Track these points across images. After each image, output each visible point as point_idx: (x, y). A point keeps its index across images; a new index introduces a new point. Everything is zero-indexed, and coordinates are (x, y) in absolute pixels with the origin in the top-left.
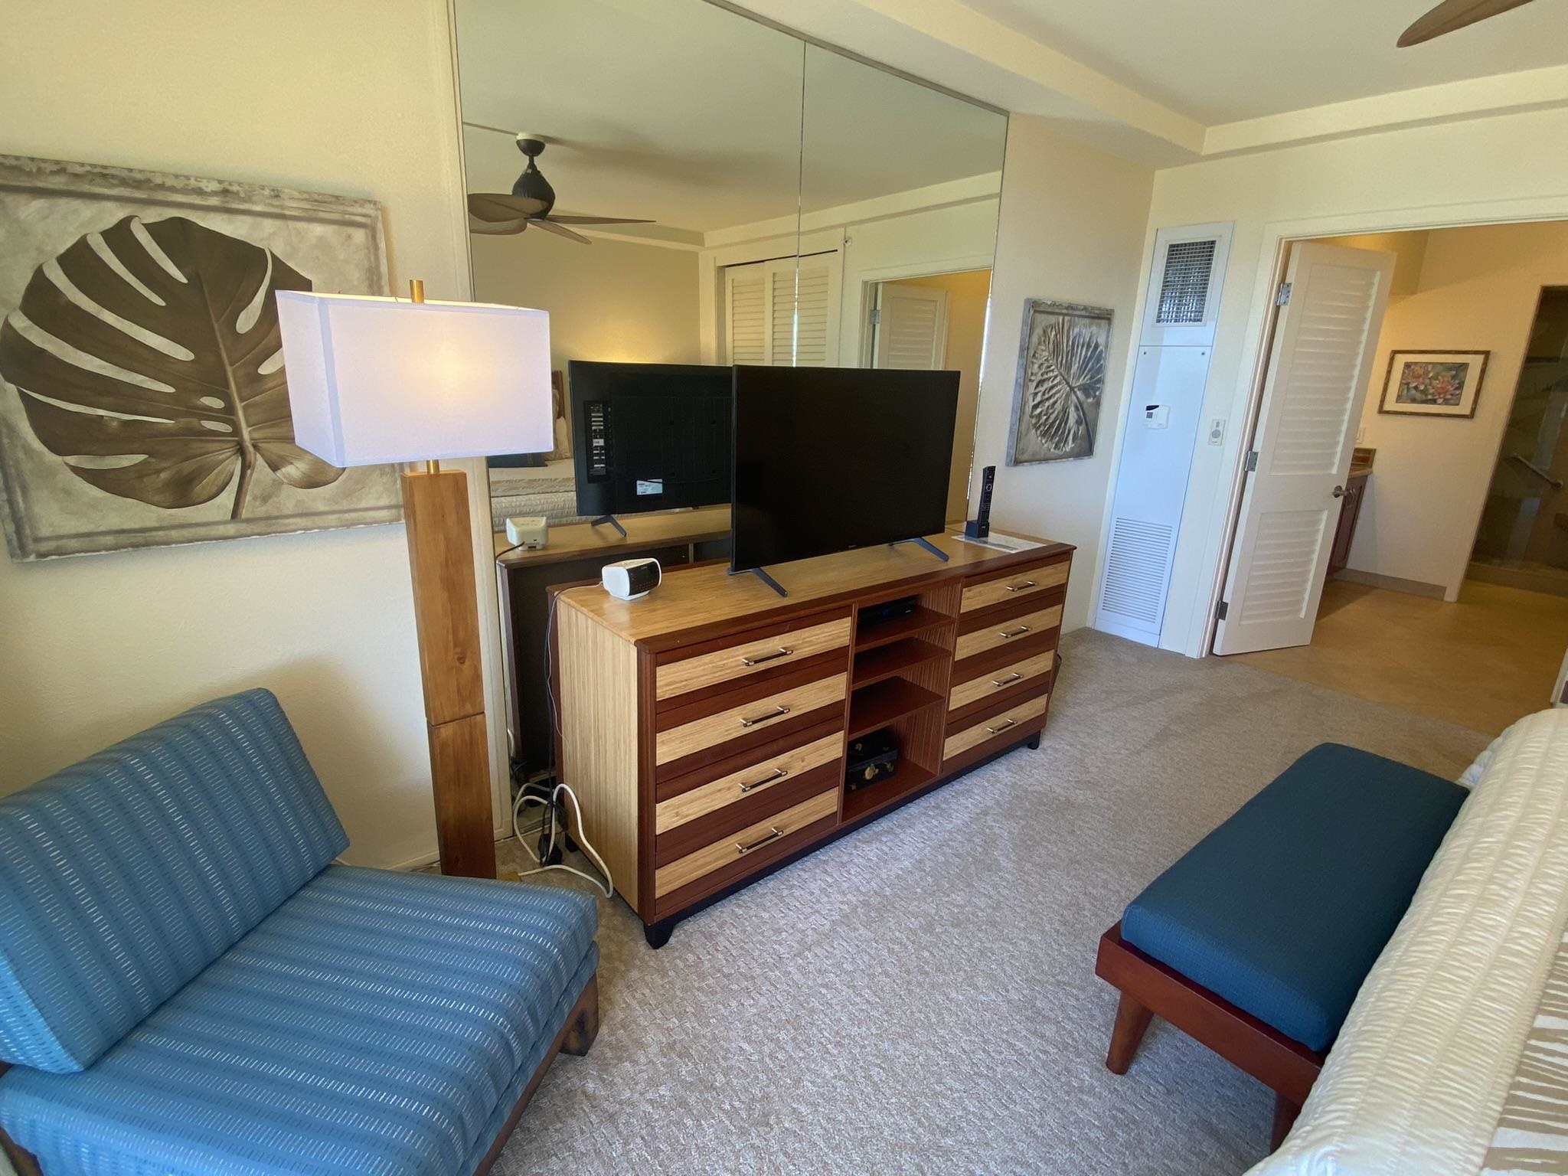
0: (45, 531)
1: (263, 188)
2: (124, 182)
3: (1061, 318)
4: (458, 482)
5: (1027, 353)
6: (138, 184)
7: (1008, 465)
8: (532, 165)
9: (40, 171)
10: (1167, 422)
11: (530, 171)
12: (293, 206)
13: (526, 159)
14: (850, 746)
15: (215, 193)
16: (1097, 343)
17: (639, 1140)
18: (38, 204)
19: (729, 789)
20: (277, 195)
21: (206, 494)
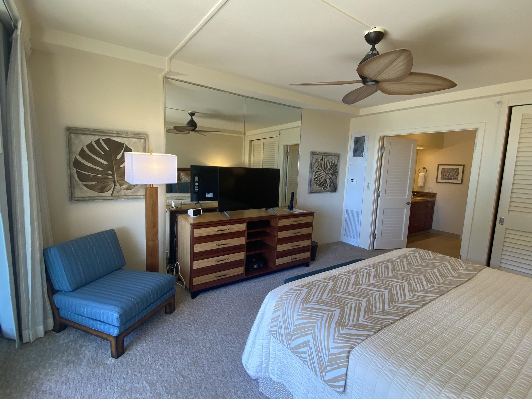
0: (76, 196)
1: (125, 132)
2: (100, 132)
3: (322, 156)
4: (156, 189)
5: (312, 165)
6: (102, 132)
7: (308, 193)
8: (192, 118)
9: (85, 130)
10: (357, 183)
11: (191, 120)
12: (130, 135)
13: (190, 117)
14: (247, 257)
15: (116, 134)
16: (334, 162)
17: (178, 328)
18: (84, 136)
19: (212, 261)
20: (127, 133)
21: (107, 191)
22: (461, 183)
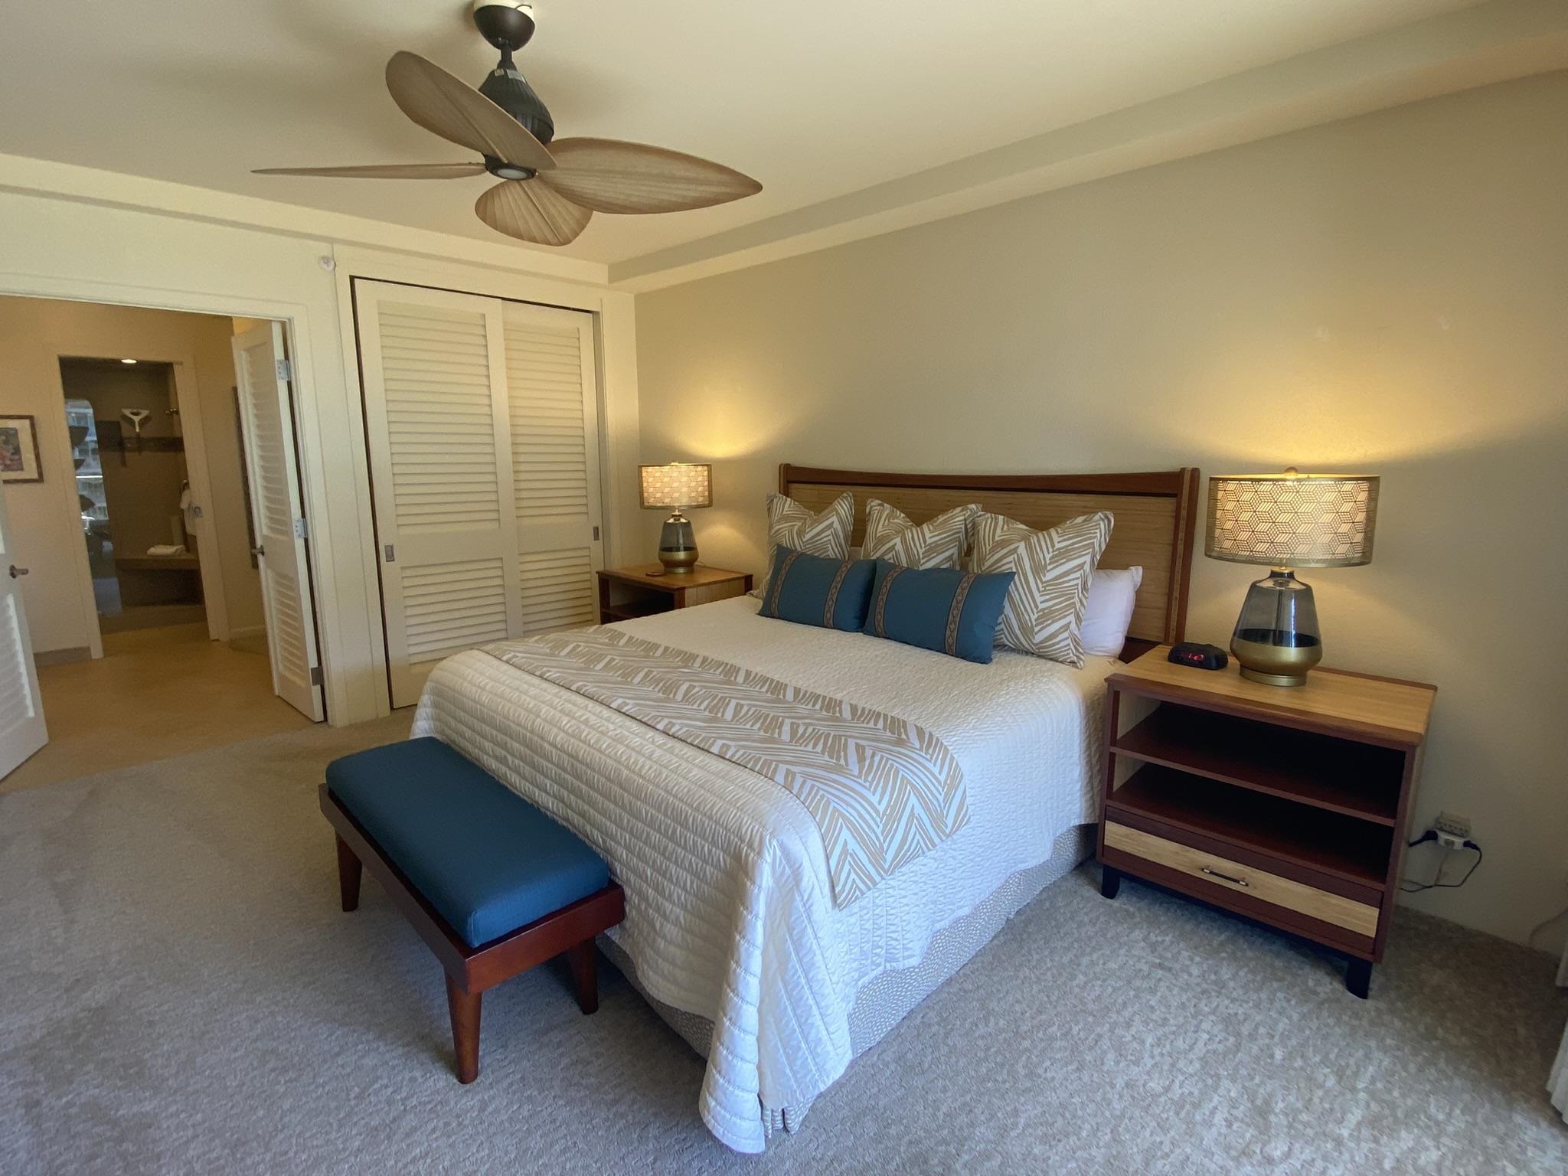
22: (40, 479)
